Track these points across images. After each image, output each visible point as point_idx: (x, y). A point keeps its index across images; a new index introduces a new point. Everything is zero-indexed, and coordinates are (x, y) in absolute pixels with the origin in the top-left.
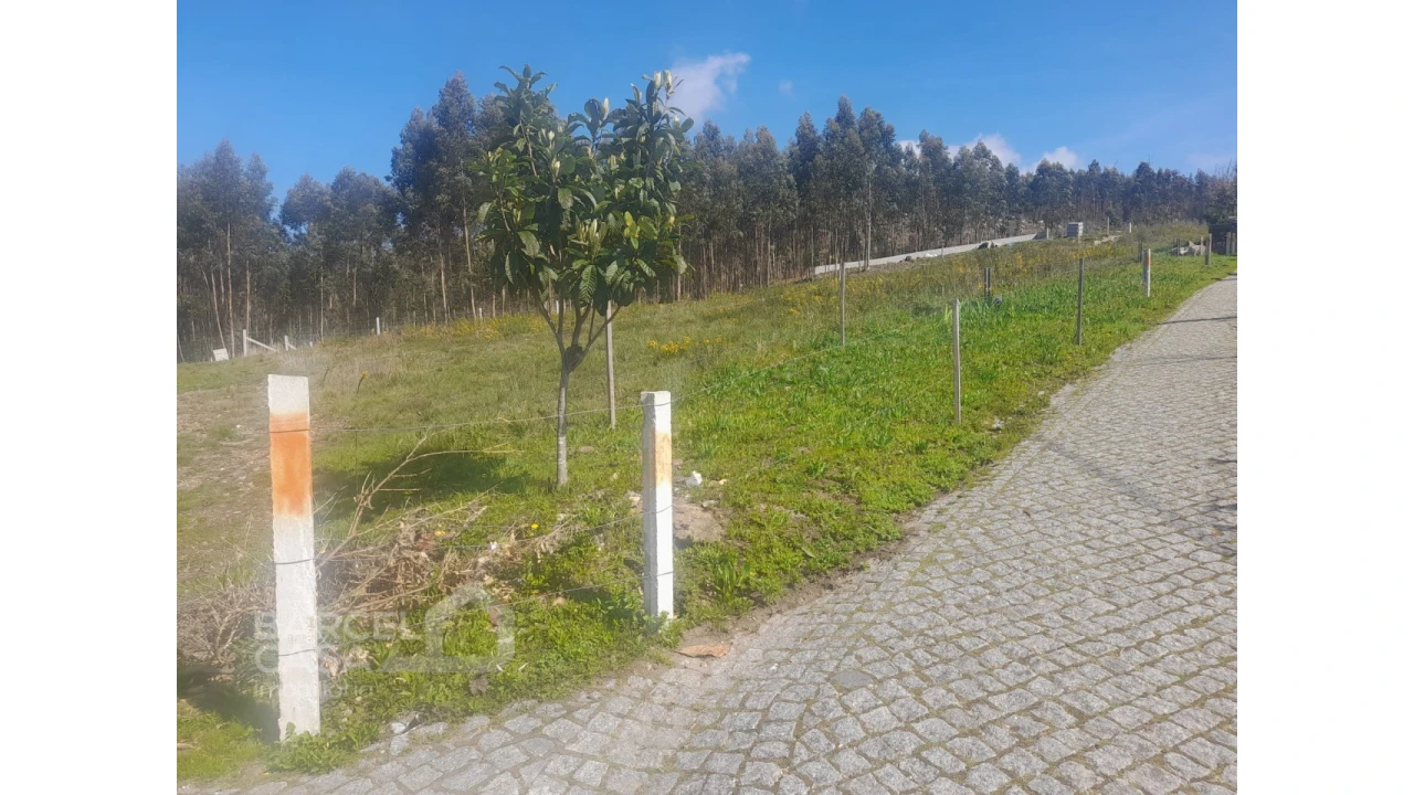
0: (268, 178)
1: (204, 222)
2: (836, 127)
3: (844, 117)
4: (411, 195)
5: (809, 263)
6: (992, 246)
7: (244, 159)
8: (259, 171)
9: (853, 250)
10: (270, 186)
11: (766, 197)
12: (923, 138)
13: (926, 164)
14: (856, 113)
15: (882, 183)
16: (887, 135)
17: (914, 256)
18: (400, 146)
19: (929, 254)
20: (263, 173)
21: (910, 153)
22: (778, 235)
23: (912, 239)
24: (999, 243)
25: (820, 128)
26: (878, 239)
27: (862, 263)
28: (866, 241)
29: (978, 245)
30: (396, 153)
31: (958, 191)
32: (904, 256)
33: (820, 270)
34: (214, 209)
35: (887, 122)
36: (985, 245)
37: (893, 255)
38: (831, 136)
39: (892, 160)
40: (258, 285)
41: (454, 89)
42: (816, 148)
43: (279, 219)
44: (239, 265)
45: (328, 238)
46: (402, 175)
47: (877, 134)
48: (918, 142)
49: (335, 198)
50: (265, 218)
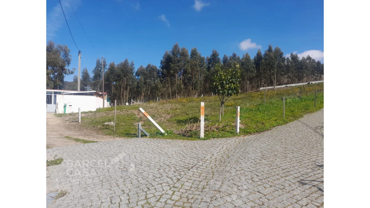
0: (134, 66)
1: (121, 76)
2: (267, 52)
3: (270, 50)
4: (165, 71)
5: (258, 87)
6: (311, 83)
7: (130, 62)
8: (132, 65)
9: (271, 84)
10: (134, 68)
11: (247, 70)
12: (292, 55)
13: (292, 61)
14: (273, 49)
15: (280, 67)
16: (281, 54)
17: (288, 85)
18: (163, 59)
19: (292, 85)
20: (133, 65)
21: (288, 58)
22: (251, 80)
23: (288, 81)
24: (313, 82)
25: (263, 53)
26: (278, 81)
27: (273, 87)
28: (275, 81)
29: (307, 83)
30: (161, 61)
31: (301, 68)
32: (285, 86)
33: (261, 88)
34: (123, 73)
35: (282, 51)
36: (309, 83)
37: (282, 85)
38: (266, 55)
39: (283, 61)
40: (130, 89)
41: (176, 47)
42: (262, 58)
43: (135, 75)
44: (127, 85)
45: (145, 79)
46: (163, 66)
47: (279, 54)
48: (290, 56)
49: (147, 70)
50: (133, 75)
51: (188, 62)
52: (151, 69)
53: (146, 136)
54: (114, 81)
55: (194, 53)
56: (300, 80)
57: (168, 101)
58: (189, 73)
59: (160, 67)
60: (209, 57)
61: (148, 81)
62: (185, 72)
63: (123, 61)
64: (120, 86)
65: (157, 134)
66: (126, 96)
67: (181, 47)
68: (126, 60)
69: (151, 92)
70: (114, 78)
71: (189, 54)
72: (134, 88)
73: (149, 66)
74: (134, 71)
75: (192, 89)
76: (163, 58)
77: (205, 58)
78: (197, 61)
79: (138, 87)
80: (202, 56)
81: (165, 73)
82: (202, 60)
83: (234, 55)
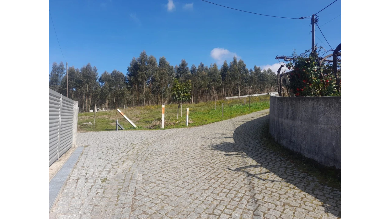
1: (83, 82)
2: (232, 64)
3: (235, 62)
4: (132, 78)
5: (225, 96)
7: (92, 66)
9: (236, 93)
10: (98, 73)
11: (214, 80)
13: (255, 73)
14: (238, 61)
15: (243, 78)
16: (244, 67)
17: (251, 95)
19: (255, 95)
20: (96, 71)
23: (252, 91)
25: (229, 64)
26: (242, 91)
27: (238, 97)
30: (129, 68)
31: (263, 80)
32: (248, 96)
33: (227, 98)
34: (85, 79)
35: (245, 63)
36: (268, 94)
38: (231, 66)
39: (246, 73)
40: (93, 96)
41: (143, 55)
42: (227, 69)
43: (98, 81)
44: (90, 92)
45: (110, 86)
46: (130, 73)
47: (242, 66)
48: (254, 68)
49: (112, 77)
50: (96, 81)
51: (157, 70)
52: (116, 76)
53: (122, 129)
54: (75, 87)
55: (162, 62)
56: (262, 91)
57: (136, 108)
58: (157, 81)
59: (127, 74)
60: (178, 66)
61: (113, 87)
62: (154, 80)
63: (86, 65)
64: (82, 93)
65: (131, 128)
66: (88, 103)
67: (148, 55)
68: (88, 65)
69: (117, 100)
70: (75, 84)
71: (158, 62)
72: (97, 95)
73: (114, 72)
74: (97, 76)
75: (161, 97)
76: (131, 65)
77: (174, 67)
78: (165, 70)
79: (102, 94)
80: (171, 65)
81: (132, 81)
82: (170, 69)
83: (202, 65)
